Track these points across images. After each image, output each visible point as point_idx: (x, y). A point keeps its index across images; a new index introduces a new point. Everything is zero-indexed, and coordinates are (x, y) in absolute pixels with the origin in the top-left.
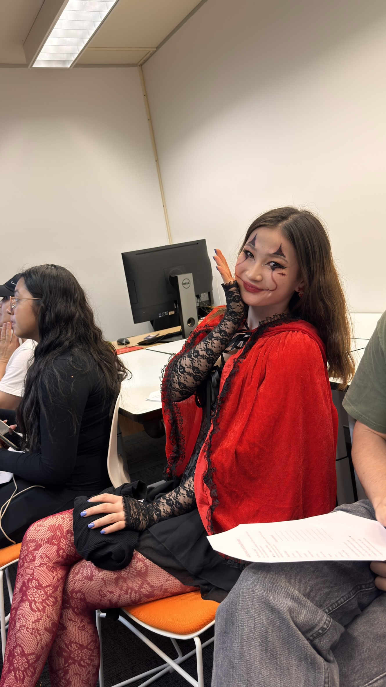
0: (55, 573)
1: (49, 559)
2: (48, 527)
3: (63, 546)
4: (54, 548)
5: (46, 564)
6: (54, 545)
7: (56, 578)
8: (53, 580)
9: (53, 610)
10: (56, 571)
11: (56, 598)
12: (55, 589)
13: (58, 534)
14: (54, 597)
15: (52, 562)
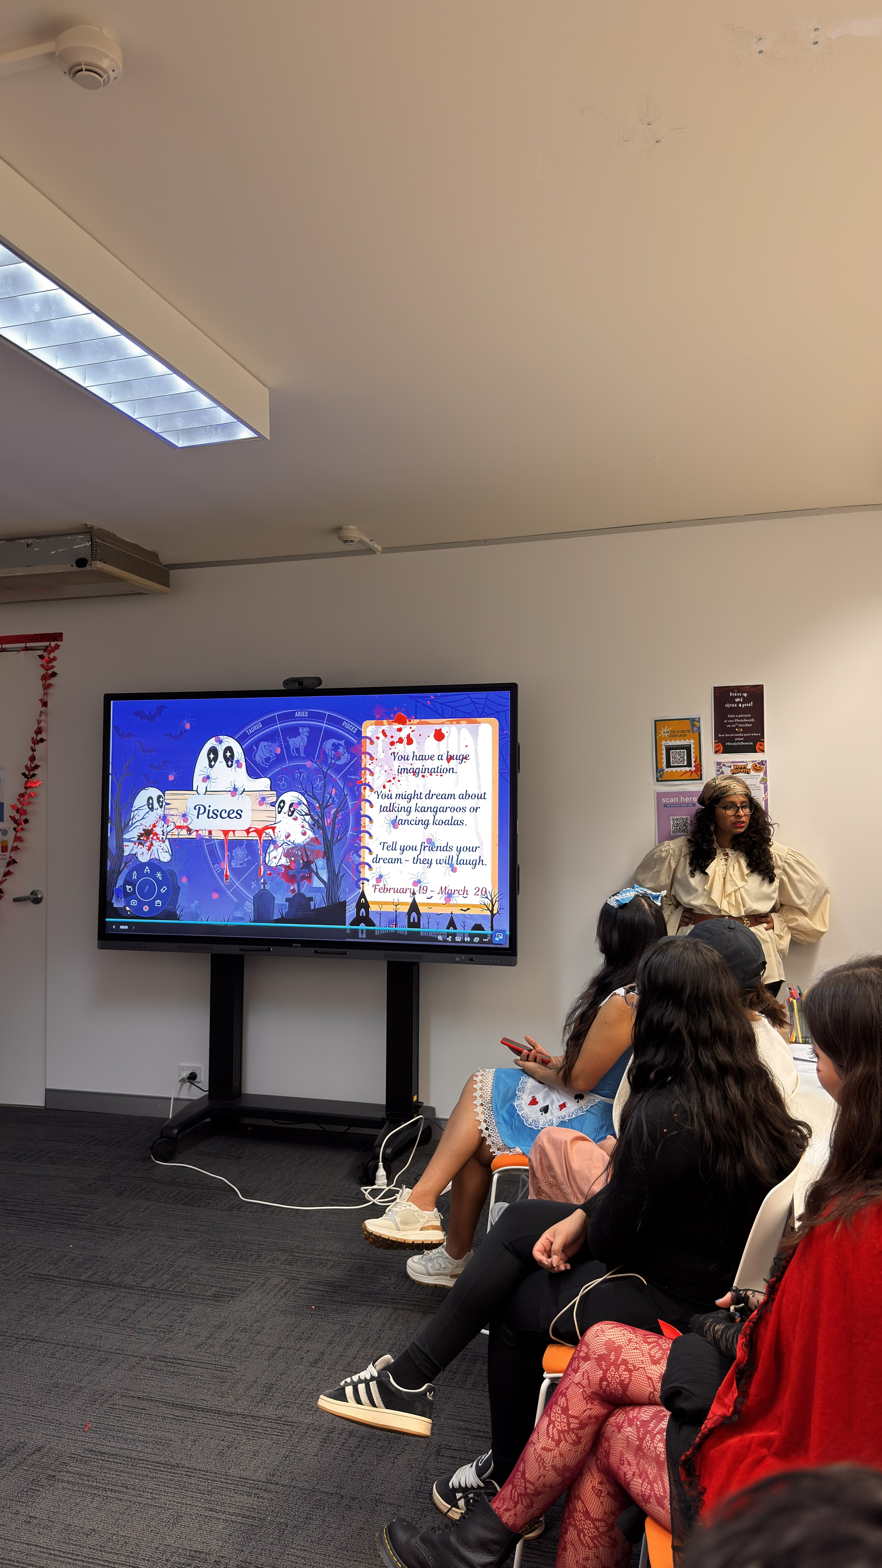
0: (589, 1406)
1: (589, 1384)
2: (607, 1339)
3: (609, 1376)
4: (599, 1373)
5: (584, 1387)
6: (602, 1369)
7: (587, 1413)
8: (583, 1413)
9: (569, 1450)
10: (592, 1404)
11: (579, 1438)
12: (582, 1426)
13: (612, 1357)
14: (577, 1435)
15: (591, 1390)
